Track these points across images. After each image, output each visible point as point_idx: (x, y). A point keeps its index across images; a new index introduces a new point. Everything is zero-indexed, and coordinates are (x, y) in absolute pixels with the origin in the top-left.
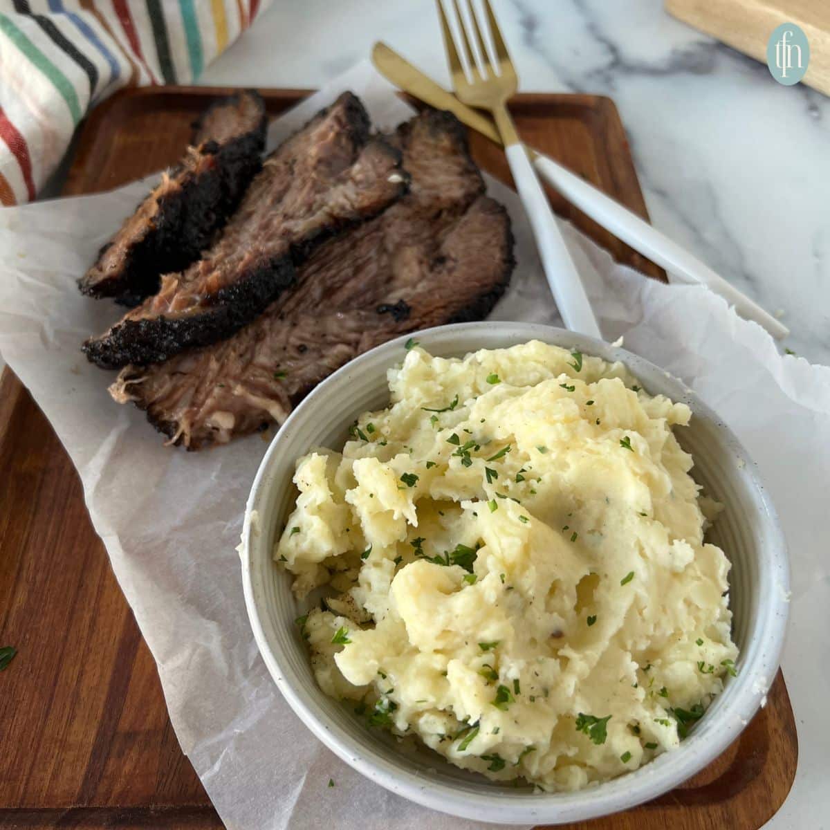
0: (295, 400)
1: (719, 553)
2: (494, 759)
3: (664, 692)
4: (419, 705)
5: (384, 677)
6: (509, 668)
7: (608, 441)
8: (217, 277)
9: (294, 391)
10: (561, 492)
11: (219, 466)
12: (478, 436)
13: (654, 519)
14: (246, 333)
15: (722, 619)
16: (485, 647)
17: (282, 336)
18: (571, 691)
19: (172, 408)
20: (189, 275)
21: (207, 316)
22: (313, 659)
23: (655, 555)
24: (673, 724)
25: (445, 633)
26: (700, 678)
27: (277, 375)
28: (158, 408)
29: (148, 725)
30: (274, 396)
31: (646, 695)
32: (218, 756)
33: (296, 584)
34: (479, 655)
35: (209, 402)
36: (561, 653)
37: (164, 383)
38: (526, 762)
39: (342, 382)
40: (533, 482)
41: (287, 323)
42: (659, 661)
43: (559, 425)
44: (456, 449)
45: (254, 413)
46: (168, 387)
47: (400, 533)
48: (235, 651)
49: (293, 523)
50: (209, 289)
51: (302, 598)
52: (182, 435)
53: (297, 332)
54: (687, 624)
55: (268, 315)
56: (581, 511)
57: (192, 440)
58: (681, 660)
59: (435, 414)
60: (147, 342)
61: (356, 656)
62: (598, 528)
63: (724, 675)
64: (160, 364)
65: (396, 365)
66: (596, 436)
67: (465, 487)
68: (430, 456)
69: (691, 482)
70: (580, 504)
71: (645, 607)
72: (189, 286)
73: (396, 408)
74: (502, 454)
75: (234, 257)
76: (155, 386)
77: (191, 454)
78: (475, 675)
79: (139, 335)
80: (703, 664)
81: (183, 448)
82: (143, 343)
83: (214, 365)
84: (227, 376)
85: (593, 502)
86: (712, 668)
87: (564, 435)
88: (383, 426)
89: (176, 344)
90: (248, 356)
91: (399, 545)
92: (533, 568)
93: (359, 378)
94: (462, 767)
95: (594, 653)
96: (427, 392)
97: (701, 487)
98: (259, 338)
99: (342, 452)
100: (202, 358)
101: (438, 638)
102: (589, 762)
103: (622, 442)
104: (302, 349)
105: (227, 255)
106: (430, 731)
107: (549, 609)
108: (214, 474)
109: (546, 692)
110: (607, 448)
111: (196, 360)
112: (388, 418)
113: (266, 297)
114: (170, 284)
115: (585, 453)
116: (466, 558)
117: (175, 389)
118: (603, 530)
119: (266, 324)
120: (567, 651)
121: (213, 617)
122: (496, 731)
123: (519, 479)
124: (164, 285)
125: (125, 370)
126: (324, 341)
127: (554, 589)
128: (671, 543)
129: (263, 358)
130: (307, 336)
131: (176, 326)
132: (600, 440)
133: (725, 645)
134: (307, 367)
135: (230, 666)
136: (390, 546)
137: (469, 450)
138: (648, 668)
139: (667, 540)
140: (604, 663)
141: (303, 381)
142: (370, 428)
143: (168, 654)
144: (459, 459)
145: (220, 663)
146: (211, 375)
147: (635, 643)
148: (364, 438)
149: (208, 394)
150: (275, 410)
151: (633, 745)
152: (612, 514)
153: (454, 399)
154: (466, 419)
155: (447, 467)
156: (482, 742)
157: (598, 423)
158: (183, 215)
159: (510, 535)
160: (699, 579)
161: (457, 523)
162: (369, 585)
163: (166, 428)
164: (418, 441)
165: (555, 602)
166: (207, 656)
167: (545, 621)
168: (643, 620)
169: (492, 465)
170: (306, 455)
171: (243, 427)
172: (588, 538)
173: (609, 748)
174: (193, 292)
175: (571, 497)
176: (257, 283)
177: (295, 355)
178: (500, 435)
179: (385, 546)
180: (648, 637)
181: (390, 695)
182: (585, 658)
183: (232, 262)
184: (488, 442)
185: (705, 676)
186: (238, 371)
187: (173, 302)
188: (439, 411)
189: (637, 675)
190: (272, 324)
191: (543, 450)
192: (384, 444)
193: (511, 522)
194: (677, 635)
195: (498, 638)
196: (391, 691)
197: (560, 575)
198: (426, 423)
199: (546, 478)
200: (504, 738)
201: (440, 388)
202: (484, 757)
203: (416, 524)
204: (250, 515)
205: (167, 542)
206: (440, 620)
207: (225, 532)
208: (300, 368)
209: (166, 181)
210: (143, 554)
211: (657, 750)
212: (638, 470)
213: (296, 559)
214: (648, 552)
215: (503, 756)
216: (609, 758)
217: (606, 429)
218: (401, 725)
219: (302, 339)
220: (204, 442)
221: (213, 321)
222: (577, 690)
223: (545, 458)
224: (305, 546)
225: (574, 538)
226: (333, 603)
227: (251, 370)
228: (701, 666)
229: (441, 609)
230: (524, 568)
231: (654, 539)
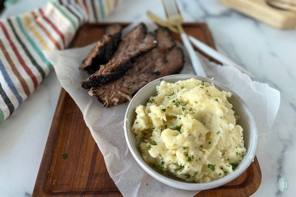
0: (133, 95)
1: (240, 127)
2: (188, 175)
3: (228, 159)
4: (169, 162)
5: (160, 156)
6: (191, 153)
7: (212, 100)
8: (114, 65)
9: (132, 93)
10: (201, 113)
11: (115, 111)
12: (180, 101)
13: (224, 119)
14: (121, 79)
15: (242, 142)
16: (185, 148)
17: (129, 80)
18: (206, 159)
19: (104, 97)
20: (107, 65)
21: (112, 74)
22: (142, 154)
23: (224, 127)
24: (231, 167)
25: (175, 145)
26: (237, 156)
27: (128, 89)
28: (100, 97)
29: (101, 171)
30: (128, 94)
31: (224, 160)
32: (119, 178)
33: (137, 137)
34: (183, 150)
35: (113, 95)
36: (203, 150)
37: (102, 91)
38: (195, 176)
39: (146, 89)
40: (194, 111)
41: (130, 76)
42: (226, 153)
43: (200, 96)
44: (174, 104)
45: (123, 98)
46: (102, 92)
47: (162, 123)
48: (121, 154)
49: (136, 121)
50: (112, 68)
51: (138, 140)
52: (106, 103)
53: (133, 79)
54: (233, 144)
55: (126, 75)
56: (206, 117)
57: (108, 105)
58: (232, 152)
59: (168, 96)
60: (98, 81)
61: (154, 151)
62: (210, 122)
63: (243, 155)
64: (100, 87)
65: (158, 85)
66: (209, 99)
67: (177, 113)
68: (168, 105)
69: (232, 111)
70: (206, 116)
71: (223, 139)
72: (107, 68)
73: (159, 95)
74: (186, 104)
75: (118, 61)
76: (99, 91)
77: (108, 108)
78: (183, 154)
79: (96, 79)
80: (238, 153)
81: (106, 107)
82: (97, 81)
83: (113, 87)
84: (116, 89)
85: (209, 115)
86: (240, 153)
87: (202, 98)
88: (156, 99)
89: (105, 81)
90: (121, 85)
91: (162, 126)
92: (195, 130)
93: (150, 88)
94: (180, 177)
95: (211, 150)
96: (166, 91)
97: (235, 112)
98: (124, 80)
99: (146, 106)
100: (110, 85)
101: (173, 146)
102: (211, 176)
103: (216, 100)
104: (134, 83)
105: (115, 61)
106: (172, 168)
107: (199, 140)
108: (114, 113)
109: (200, 159)
110: (212, 101)
111: (109, 86)
112: (157, 97)
113: (126, 70)
114: (103, 67)
115: (207, 103)
116: (179, 129)
117: (104, 93)
118: (212, 122)
119: (125, 77)
120: (204, 150)
121: (116, 146)
122: (189, 167)
123: (190, 110)
124: (101, 68)
125: (92, 88)
126: (139, 81)
127: (200, 136)
128: (228, 124)
129: (125, 85)
130: (135, 80)
131: (105, 77)
132: (210, 99)
133: (243, 148)
134: (135, 87)
135: (121, 157)
136: (159, 127)
137: (178, 104)
138: (224, 154)
139: (227, 124)
140: (213, 153)
141: (135, 90)
142: (153, 100)
143: (106, 154)
144: (176, 106)
145: (118, 157)
146: (113, 89)
147: (221, 148)
148: (151, 102)
149: (112, 94)
150: (128, 97)
151: (222, 172)
152: (213, 117)
153: (173, 93)
154: (176, 97)
155: (172, 108)
156: (185, 170)
157: (210, 96)
158: (104, 51)
159: (189, 122)
160: (235, 133)
161: (176, 121)
162: (155, 136)
163: (102, 102)
164: (165, 102)
165: (201, 139)
166: (115, 155)
167: (198, 143)
168: (222, 143)
169: (184, 107)
170: (138, 106)
171: (120, 102)
172: (208, 124)
173: (216, 172)
174: (108, 69)
175: (203, 114)
176: (124, 67)
177: (133, 84)
178: (185, 100)
179: (158, 126)
180: (224, 147)
181: (162, 160)
182: (209, 151)
183: (117, 62)
184: (182, 102)
185: (238, 156)
186: (119, 88)
187: (104, 71)
188: (169, 96)
189: (222, 155)
190: (126, 77)
191: (196, 102)
192: (156, 103)
193: (190, 119)
194: (231, 146)
195: (188, 146)
196: (162, 159)
197: (202, 132)
198: (166, 99)
199: (197, 109)
200: (190, 169)
201: (169, 90)
202: (185, 175)
203: (166, 121)
204: (126, 119)
205: (104, 128)
206: (174, 142)
207: (118, 126)
208: (134, 87)
209: (99, 44)
210: (98, 131)
211: (227, 173)
212: (220, 106)
213: (137, 130)
214: (223, 126)
215: (190, 174)
216: (216, 175)
217: (211, 97)
218: (165, 167)
219: (134, 80)
220: (111, 105)
221: (114, 75)
222: (207, 159)
223: (197, 105)
224: (139, 126)
225: (204, 124)
226: (146, 140)
227: (122, 88)
228: (237, 153)
229: (174, 139)
230: (193, 130)
231: (224, 124)
